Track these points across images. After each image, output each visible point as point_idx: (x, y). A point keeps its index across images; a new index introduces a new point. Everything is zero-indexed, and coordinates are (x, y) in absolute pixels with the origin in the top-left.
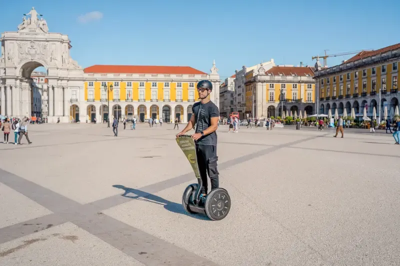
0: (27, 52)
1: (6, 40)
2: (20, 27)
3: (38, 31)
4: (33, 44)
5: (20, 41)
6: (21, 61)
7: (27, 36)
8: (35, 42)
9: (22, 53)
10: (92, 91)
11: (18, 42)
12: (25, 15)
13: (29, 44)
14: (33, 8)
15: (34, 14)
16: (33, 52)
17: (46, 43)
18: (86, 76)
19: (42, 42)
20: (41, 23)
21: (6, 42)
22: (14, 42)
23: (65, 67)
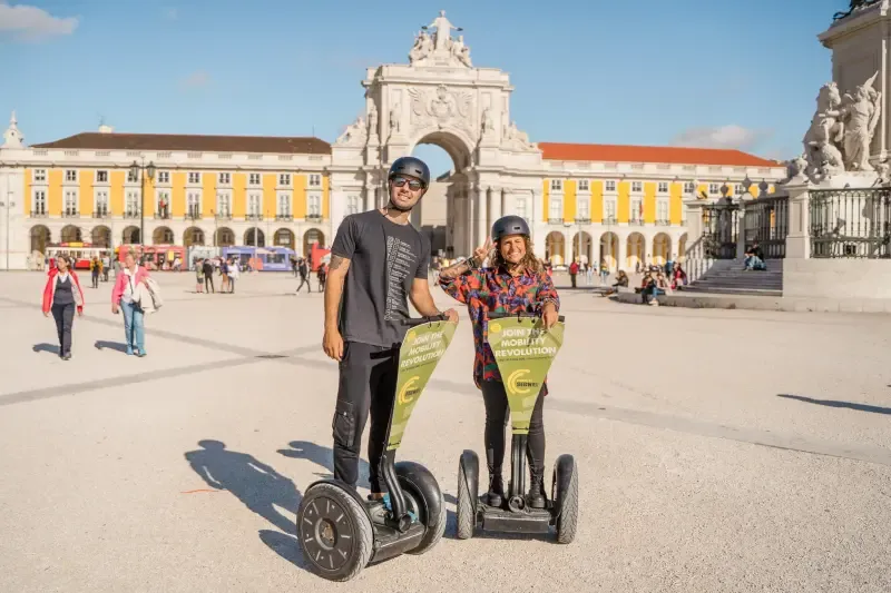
0: (429, 110)
1: (386, 83)
2: (414, 53)
3: (454, 63)
4: (442, 93)
5: (416, 87)
6: (416, 130)
7: (430, 75)
8: (448, 88)
9: (418, 112)
10: (559, 200)
11: (410, 87)
12: (425, 28)
13: (432, 93)
14: (443, 12)
15: (443, 26)
16: (442, 110)
17: (471, 91)
18: (547, 166)
19: (462, 89)
20: (460, 45)
21: (384, 87)
22: (404, 87)
23: (507, 145)
